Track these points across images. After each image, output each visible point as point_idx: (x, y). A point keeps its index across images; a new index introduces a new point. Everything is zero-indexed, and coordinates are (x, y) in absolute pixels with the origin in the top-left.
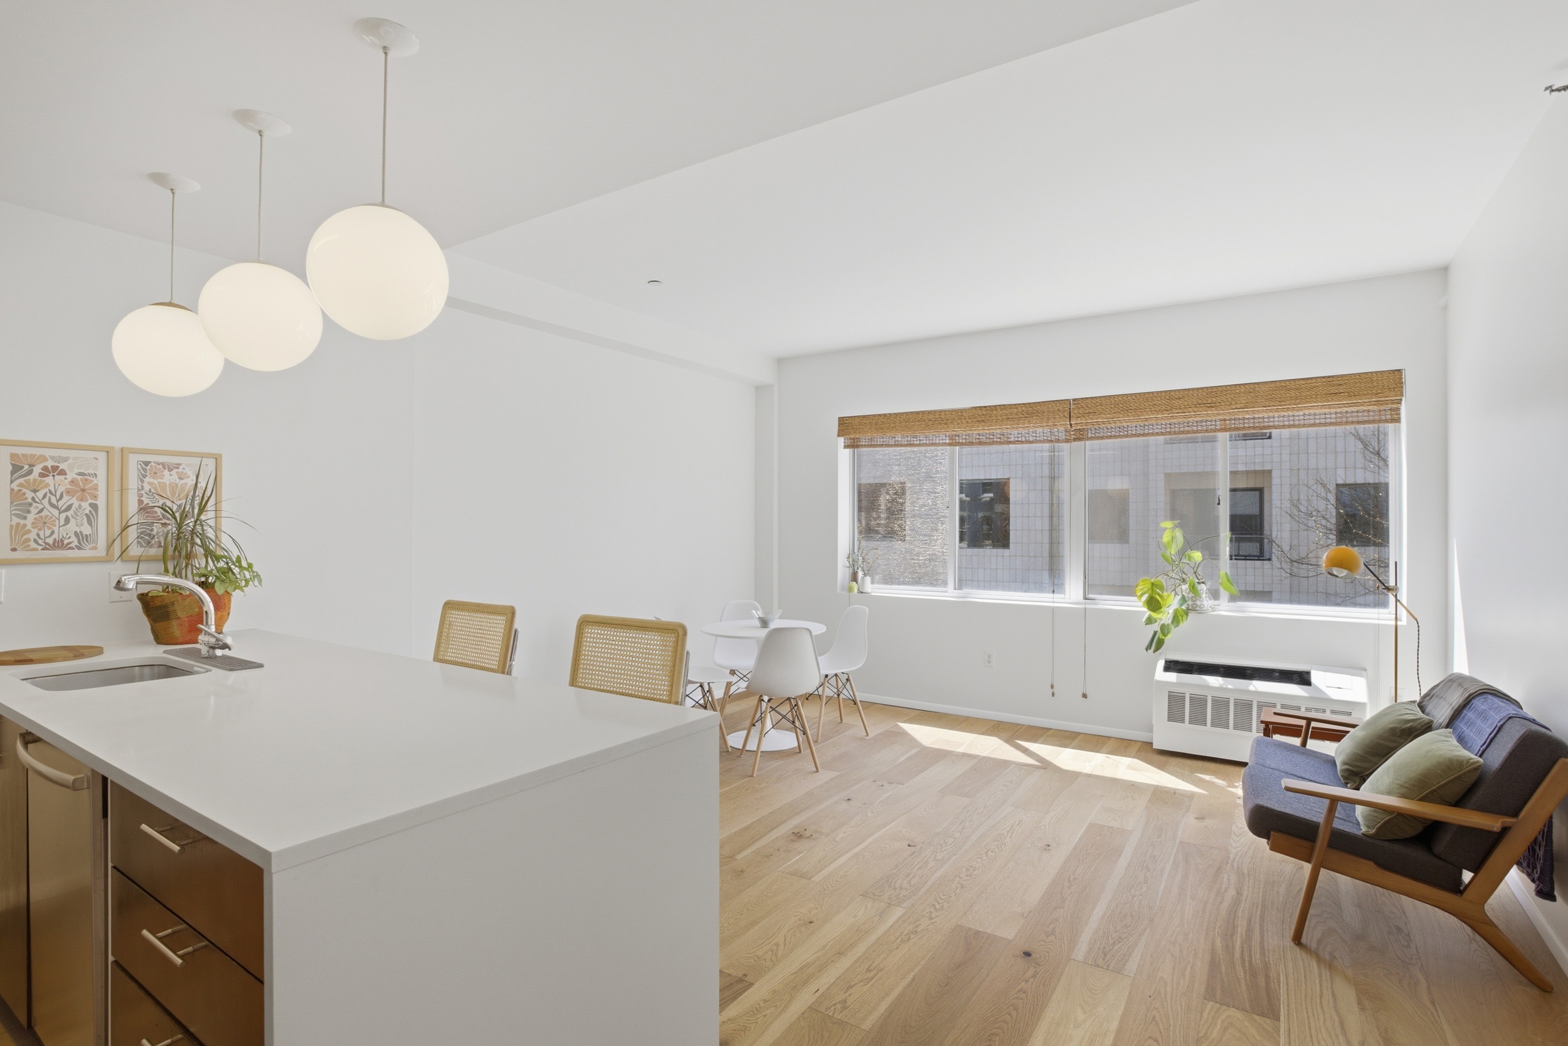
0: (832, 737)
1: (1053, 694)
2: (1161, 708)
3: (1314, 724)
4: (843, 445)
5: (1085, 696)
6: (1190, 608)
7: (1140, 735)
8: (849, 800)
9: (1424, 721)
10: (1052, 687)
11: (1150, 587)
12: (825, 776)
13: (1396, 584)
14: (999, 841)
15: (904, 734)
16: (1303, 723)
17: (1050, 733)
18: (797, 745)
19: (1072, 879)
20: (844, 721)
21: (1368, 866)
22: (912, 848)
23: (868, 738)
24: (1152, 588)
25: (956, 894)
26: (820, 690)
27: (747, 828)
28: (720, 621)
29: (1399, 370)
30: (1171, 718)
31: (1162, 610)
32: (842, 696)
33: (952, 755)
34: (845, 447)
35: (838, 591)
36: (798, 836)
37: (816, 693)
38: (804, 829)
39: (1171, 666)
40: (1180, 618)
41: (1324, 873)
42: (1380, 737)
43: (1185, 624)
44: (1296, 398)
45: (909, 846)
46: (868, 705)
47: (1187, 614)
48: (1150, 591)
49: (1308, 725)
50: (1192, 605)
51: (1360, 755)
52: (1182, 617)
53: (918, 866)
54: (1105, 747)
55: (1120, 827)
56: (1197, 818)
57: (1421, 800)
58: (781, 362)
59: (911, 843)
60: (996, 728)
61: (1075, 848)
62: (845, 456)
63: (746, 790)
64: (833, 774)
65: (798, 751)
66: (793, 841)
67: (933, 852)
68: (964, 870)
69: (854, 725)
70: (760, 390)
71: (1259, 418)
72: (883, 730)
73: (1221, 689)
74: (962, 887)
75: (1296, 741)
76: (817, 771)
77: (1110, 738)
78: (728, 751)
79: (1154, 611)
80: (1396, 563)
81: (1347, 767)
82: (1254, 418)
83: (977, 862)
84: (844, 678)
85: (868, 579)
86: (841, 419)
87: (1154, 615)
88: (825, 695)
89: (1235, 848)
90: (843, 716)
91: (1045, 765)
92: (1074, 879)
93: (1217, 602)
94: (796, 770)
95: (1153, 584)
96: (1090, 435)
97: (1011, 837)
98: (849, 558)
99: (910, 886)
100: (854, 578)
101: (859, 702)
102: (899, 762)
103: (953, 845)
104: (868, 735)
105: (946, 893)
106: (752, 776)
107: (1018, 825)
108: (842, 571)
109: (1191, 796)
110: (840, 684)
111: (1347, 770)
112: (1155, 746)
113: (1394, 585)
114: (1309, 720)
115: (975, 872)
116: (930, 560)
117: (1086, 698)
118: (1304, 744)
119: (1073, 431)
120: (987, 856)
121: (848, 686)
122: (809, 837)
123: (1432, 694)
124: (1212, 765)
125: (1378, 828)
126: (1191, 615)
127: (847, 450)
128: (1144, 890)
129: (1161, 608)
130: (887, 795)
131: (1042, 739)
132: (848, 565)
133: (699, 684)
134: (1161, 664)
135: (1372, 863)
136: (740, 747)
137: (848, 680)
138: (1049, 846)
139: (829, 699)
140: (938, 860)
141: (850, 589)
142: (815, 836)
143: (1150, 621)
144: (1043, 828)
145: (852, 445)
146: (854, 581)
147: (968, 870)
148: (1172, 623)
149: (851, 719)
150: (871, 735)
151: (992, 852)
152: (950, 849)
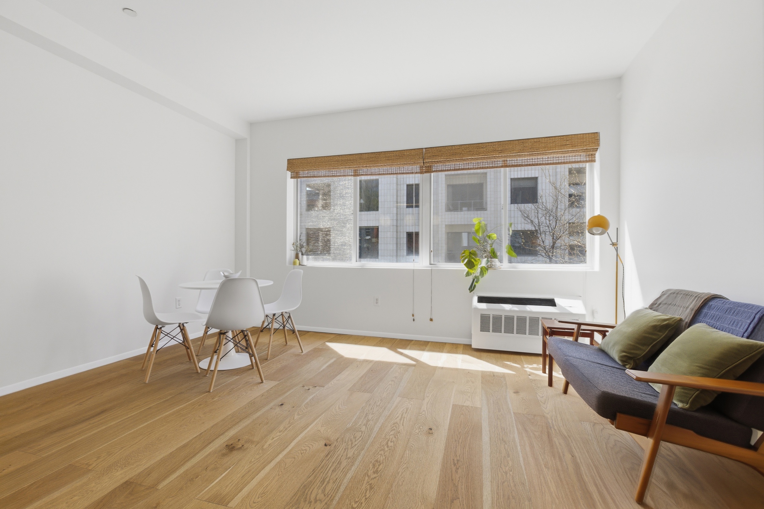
0: (278, 355)
1: (414, 320)
2: (476, 324)
3: (583, 327)
4: (290, 176)
5: (431, 320)
6: (489, 266)
7: (465, 341)
8: (282, 405)
9: (676, 319)
10: (413, 315)
11: (469, 254)
12: (268, 385)
13: (617, 241)
14: (394, 429)
15: (329, 349)
16: (575, 327)
17: (413, 342)
18: (251, 364)
19: (456, 462)
20: (288, 343)
21: (690, 435)
22: (328, 447)
23: (302, 354)
24: (470, 255)
25: (366, 499)
26: (270, 325)
27: (185, 446)
28: (203, 281)
29: (597, 133)
30: (482, 330)
31: (475, 268)
32: (286, 328)
33: (357, 361)
34: (291, 178)
35: (287, 264)
36: (231, 448)
37: (268, 327)
38: (237, 440)
39: (482, 300)
40: (484, 272)
41: (664, 446)
42: (646, 332)
43: (487, 275)
44: (545, 147)
45: (326, 445)
46: (303, 333)
47: (487, 270)
48: (468, 257)
49: (579, 328)
50: (490, 265)
51: (630, 345)
52: (485, 271)
53: (333, 468)
54: (445, 349)
55: (472, 406)
56: (515, 393)
57: (720, 377)
58: (252, 125)
59: (328, 442)
60: (381, 342)
61: (449, 429)
62: (291, 183)
63: (199, 406)
64: (273, 383)
65: (251, 367)
66: (224, 455)
67: (345, 449)
68: (371, 466)
69: (294, 346)
70: (239, 142)
71: (525, 160)
72: (313, 348)
73: (510, 311)
74: (371, 488)
75: (571, 339)
76: (262, 382)
77: (445, 343)
78: (197, 373)
79: (470, 268)
80: (617, 228)
81: (624, 354)
82: (522, 160)
83: (381, 455)
84: (286, 316)
85: (305, 257)
86: (289, 160)
87: (471, 271)
88: (273, 328)
89: (548, 414)
90: (287, 340)
91: (419, 364)
92: (458, 461)
93: (502, 264)
94: (246, 383)
95: (470, 253)
96: (434, 170)
97: (403, 425)
98: (293, 244)
99: (325, 495)
100: (297, 257)
101: (297, 331)
102: (322, 369)
103: (360, 439)
104: (302, 352)
105: (357, 500)
106: (209, 392)
107: (406, 413)
108: (290, 253)
109: (504, 376)
110: (285, 320)
111: (625, 356)
112: (473, 346)
113: (616, 241)
114: (579, 325)
115: (381, 467)
116: (342, 245)
117: (432, 321)
118: (576, 340)
119: (424, 167)
120: (388, 447)
121: (290, 321)
122: (241, 448)
123: (658, 303)
124: (512, 357)
125: (690, 403)
126: (490, 270)
127: (293, 180)
128: (510, 463)
129: (474, 266)
130: (311, 397)
131: (409, 347)
132: (293, 249)
133: (178, 325)
134: (475, 299)
135: (692, 432)
136: (206, 368)
137: (289, 317)
138: (431, 429)
139: (276, 330)
140: (349, 458)
141: (294, 263)
142: (245, 446)
143: (468, 274)
144: (424, 413)
145: (296, 176)
146: (297, 259)
147: (374, 466)
148: (480, 275)
149: (292, 342)
150: (304, 352)
151: (391, 442)
152: (358, 444)
